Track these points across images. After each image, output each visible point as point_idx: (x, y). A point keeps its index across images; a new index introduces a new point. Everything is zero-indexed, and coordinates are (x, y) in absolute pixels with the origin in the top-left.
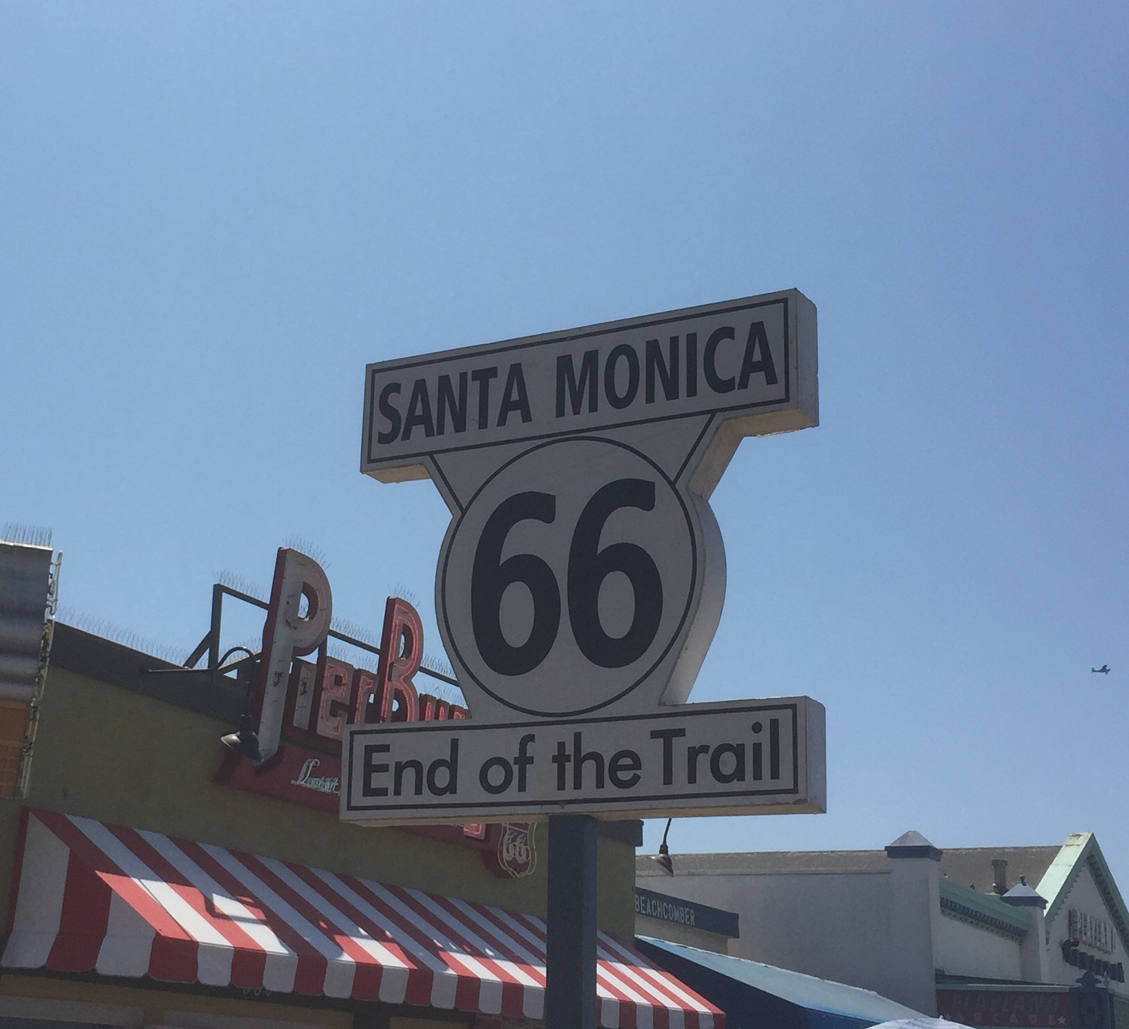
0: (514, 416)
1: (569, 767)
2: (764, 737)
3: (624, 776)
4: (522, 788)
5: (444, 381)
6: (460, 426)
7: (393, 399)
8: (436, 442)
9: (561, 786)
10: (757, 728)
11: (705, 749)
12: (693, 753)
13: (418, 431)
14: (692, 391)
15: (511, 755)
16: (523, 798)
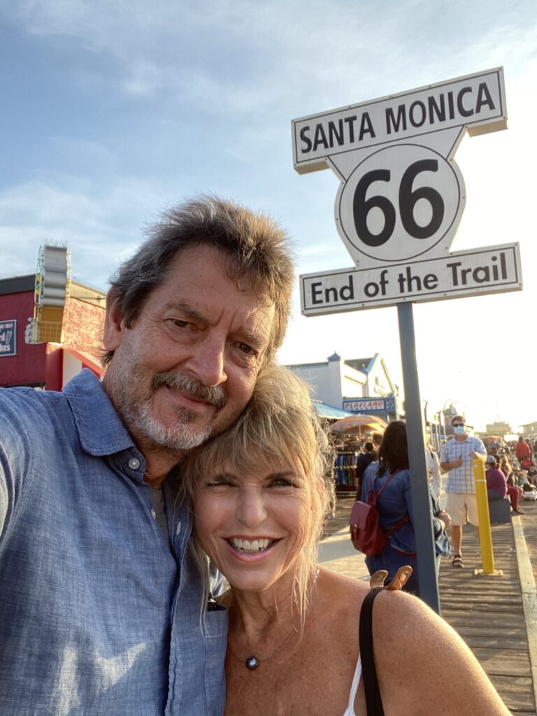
0: (367, 136)
1: (406, 284)
2: (498, 263)
3: (431, 284)
5: (331, 125)
7: (306, 134)
9: (402, 290)
10: (494, 259)
11: (469, 270)
12: (464, 273)
13: (321, 146)
14: (452, 116)
15: (378, 281)
16: (384, 297)
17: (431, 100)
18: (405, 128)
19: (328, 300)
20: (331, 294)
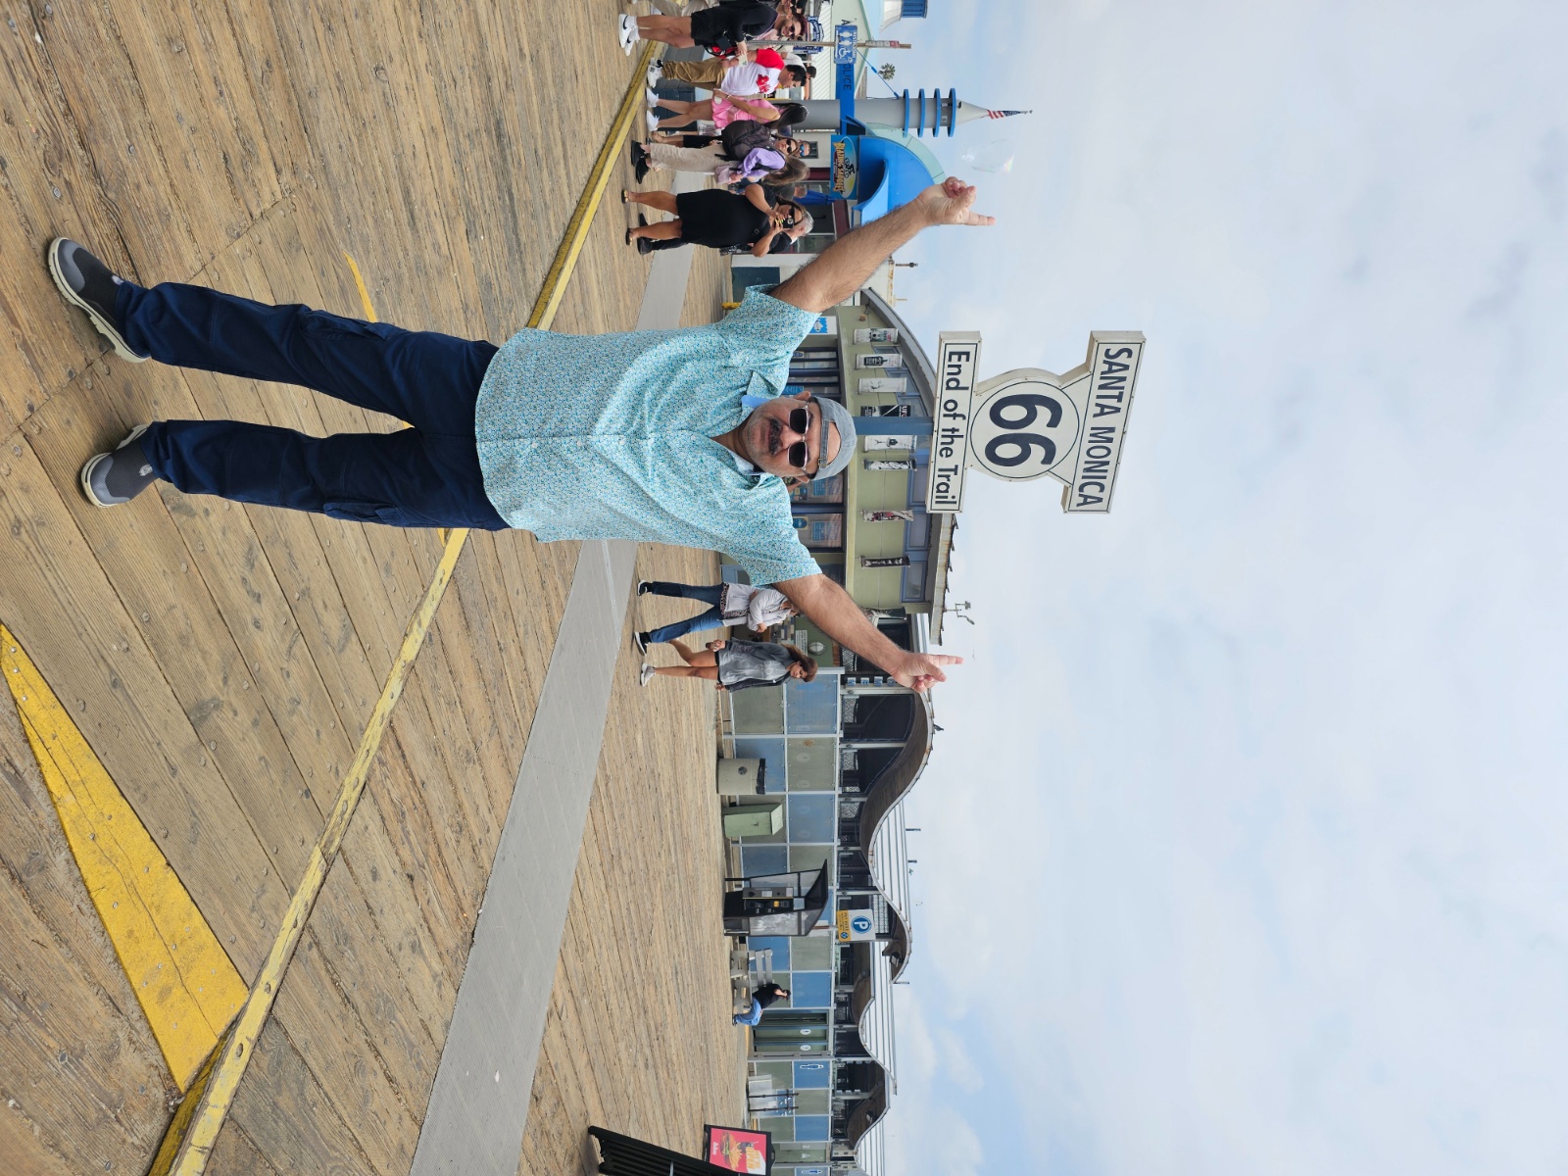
0: (1098, 410)
1: (950, 433)
2: (950, 499)
3: (944, 452)
4: (945, 415)
5: (1123, 379)
6: (1101, 387)
7: (1125, 354)
8: (1097, 375)
9: (944, 430)
10: (953, 497)
11: (949, 480)
12: (948, 477)
13: (1106, 367)
14: (1084, 477)
15: (957, 411)
16: (941, 415)
17: (1107, 463)
18: (1090, 442)
19: (949, 366)
20: (956, 370)
